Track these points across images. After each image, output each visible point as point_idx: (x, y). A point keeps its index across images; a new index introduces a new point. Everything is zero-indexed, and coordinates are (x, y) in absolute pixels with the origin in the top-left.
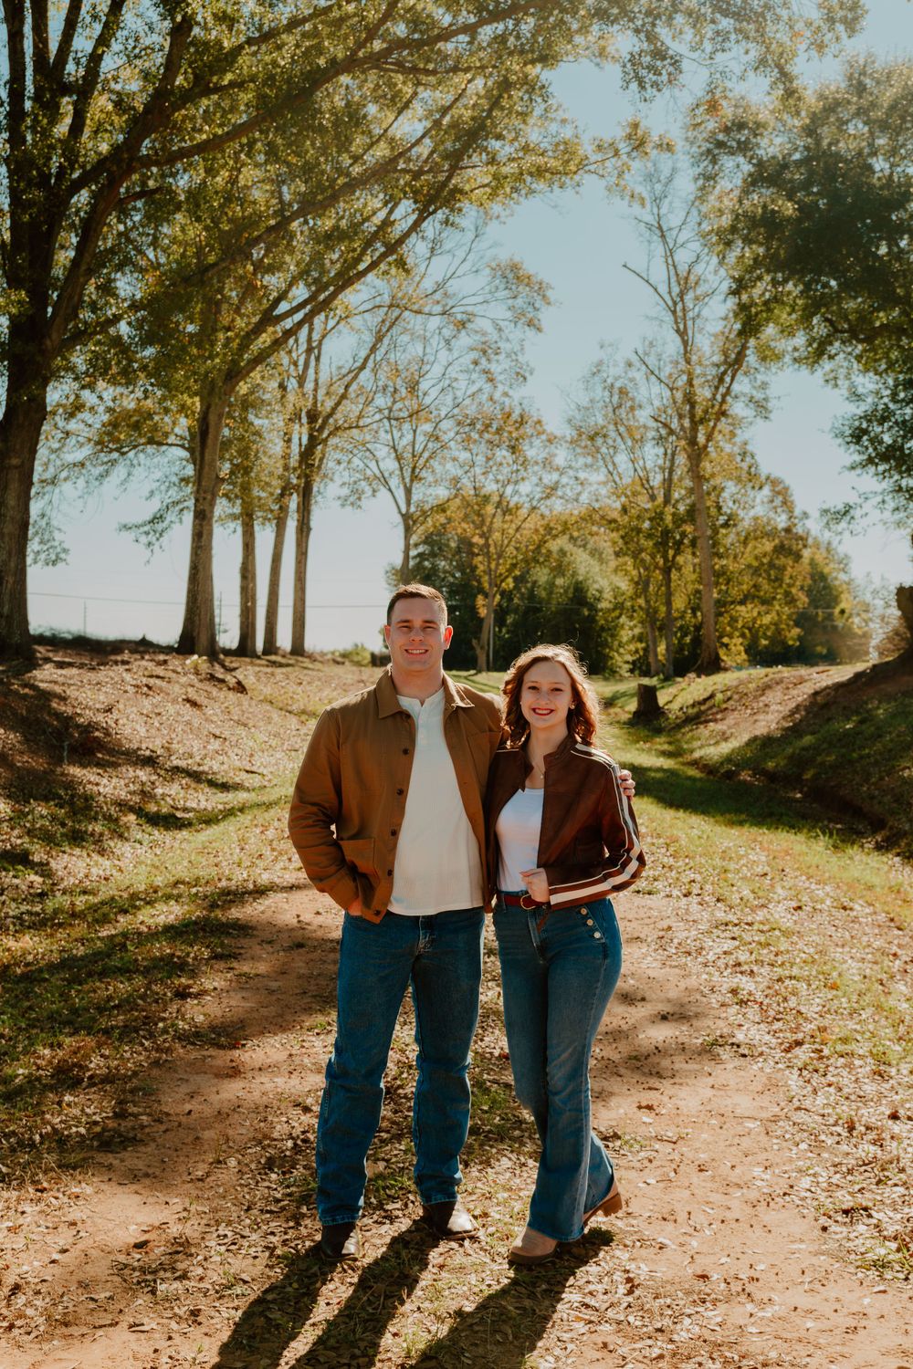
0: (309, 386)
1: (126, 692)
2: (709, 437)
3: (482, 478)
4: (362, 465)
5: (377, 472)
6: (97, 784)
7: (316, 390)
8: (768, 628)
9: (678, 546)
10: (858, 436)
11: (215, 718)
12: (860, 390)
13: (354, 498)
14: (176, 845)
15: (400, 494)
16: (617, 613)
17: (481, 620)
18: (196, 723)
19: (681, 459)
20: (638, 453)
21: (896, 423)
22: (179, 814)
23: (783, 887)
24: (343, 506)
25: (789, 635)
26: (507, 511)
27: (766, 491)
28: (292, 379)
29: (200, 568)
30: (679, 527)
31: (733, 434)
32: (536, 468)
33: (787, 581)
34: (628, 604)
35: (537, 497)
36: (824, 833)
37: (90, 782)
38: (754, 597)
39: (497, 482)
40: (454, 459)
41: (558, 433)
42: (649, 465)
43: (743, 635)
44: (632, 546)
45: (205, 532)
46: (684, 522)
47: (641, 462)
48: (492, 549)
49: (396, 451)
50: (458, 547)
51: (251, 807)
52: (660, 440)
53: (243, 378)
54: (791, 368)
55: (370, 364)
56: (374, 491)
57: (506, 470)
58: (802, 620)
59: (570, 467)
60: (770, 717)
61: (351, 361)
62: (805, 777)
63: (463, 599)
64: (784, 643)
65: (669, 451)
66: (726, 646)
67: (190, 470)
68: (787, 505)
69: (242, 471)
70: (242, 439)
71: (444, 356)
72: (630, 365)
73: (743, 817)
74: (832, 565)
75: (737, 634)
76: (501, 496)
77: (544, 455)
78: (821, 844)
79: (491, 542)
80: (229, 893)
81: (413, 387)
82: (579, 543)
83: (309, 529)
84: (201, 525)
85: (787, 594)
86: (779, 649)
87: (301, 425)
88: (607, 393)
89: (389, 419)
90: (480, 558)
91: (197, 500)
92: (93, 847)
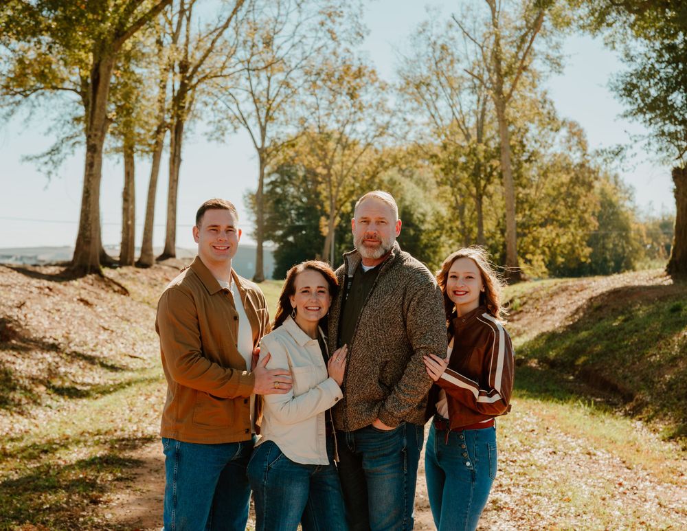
0: (182, 40)
1: (31, 292)
2: (513, 87)
3: (325, 118)
4: (224, 107)
5: (238, 114)
6: (14, 363)
7: (186, 45)
8: (565, 247)
9: (489, 179)
10: (629, 89)
11: (103, 315)
12: (632, 53)
13: (219, 134)
14: (78, 409)
15: (257, 131)
16: (438, 233)
17: (324, 238)
18: (88, 318)
19: (491, 106)
20: (456, 99)
21: (661, 80)
22: (79, 387)
23: (545, 439)
24: (209, 140)
25: (582, 254)
26: (346, 146)
27: (564, 132)
28: (167, 35)
29: (92, 192)
30: (488, 162)
31: (533, 85)
32: (370, 111)
33: (581, 207)
34: (448, 226)
35: (372, 134)
36: (584, 404)
37: (8, 361)
38: (553, 220)
39: (338, 121)
40: (302, 103)
41: (390, 82)
42: (465, 109)
43: (543, 253)
44: (451, 177)
45: (96, 163)
46: (494, 157)
47: (458, 107)
48: (333, 178)
49: (253, 95)
50: (305, 176)
51: (136, 382)
52: (474, 89)
53: (128, 37)
54: (576, 34)
55: (232, 23)
56: (235, 128)
57: (345, 112)
58: (592, 241)
59: (400, 111)
60: (556, 317)
61: (217, 22)
62: (577, 363)
63: (309, 220)
64: (578, 259)
65: (482, 98)
66: (530, 261)
67: (81, 111)
68: (582, 145)
69: (125, 111)
70: (126, 85)
71: (294, 17)
72: (450, 26)
73: (524, 392)
74: (619, 195)
75: (539, 251)
76: (341, 134)
77: (377, 99)
78: (581, 411)
79: (332, 172)
80: (123, 440)
81: (268, 43)
82: (407, 173)
83: (180, 160)
84: (93, 157)
85: (581, 218)
86: (573, 265)
87: (175, 74)
88: (430, 49)
89: (248, 70)
90: (323, 186)
91: (89, 137)
92: (14, 409)
